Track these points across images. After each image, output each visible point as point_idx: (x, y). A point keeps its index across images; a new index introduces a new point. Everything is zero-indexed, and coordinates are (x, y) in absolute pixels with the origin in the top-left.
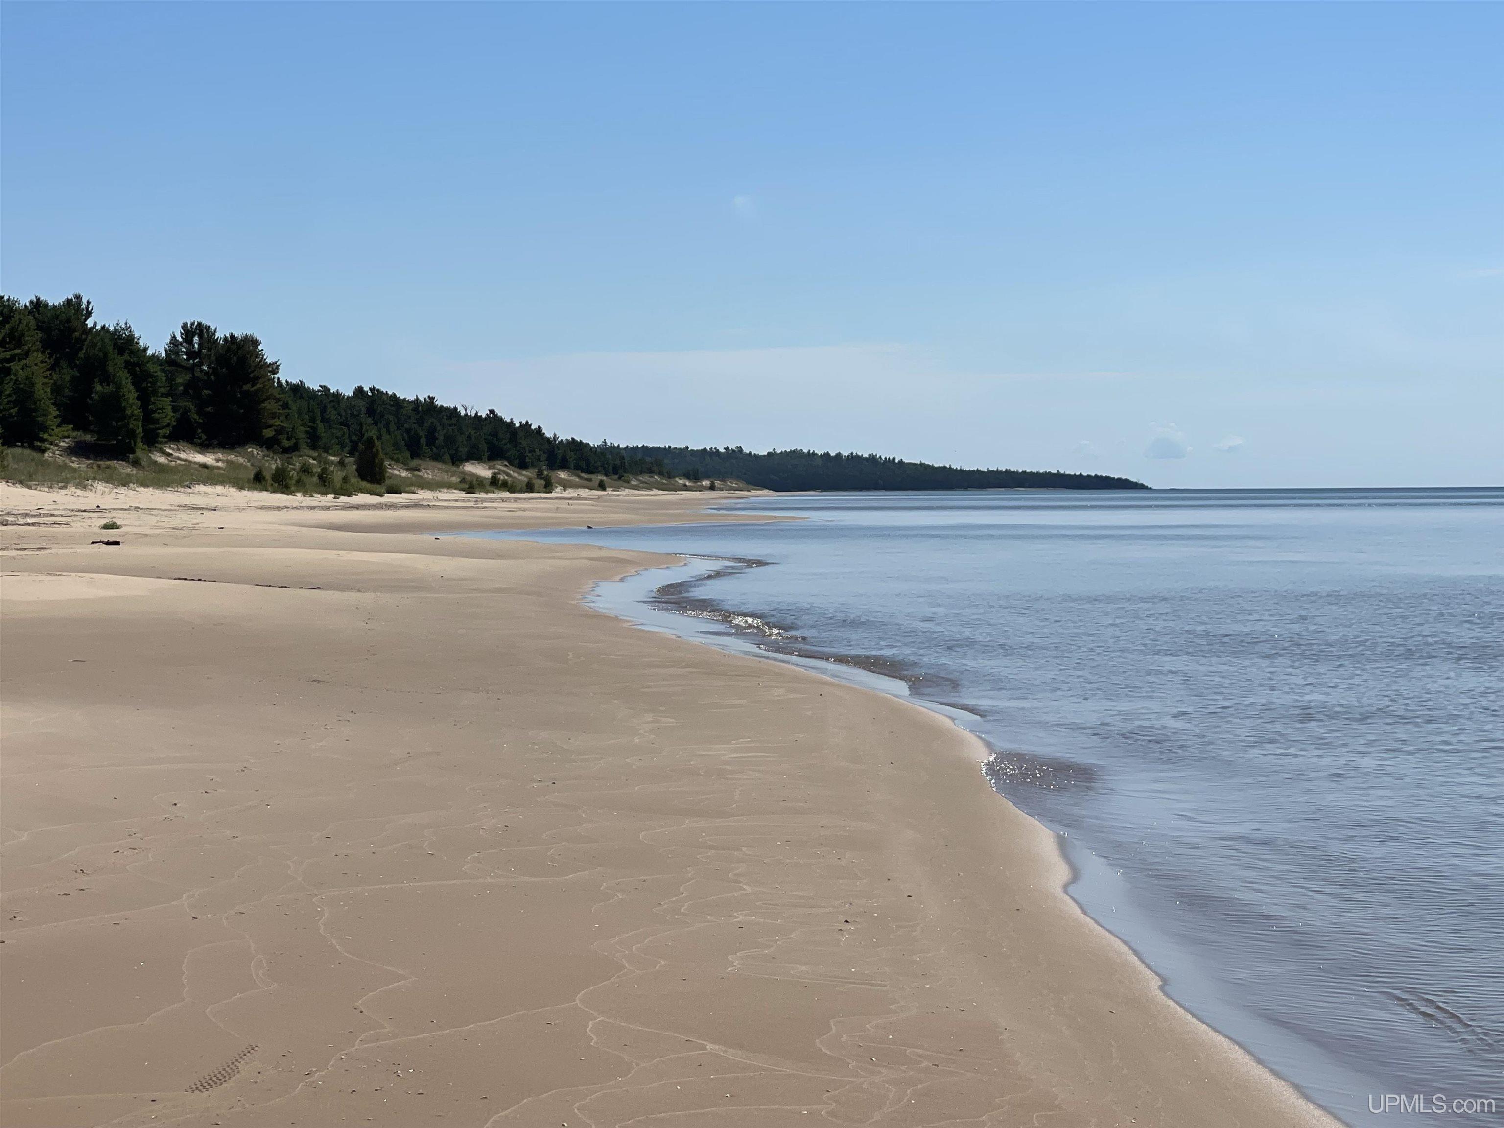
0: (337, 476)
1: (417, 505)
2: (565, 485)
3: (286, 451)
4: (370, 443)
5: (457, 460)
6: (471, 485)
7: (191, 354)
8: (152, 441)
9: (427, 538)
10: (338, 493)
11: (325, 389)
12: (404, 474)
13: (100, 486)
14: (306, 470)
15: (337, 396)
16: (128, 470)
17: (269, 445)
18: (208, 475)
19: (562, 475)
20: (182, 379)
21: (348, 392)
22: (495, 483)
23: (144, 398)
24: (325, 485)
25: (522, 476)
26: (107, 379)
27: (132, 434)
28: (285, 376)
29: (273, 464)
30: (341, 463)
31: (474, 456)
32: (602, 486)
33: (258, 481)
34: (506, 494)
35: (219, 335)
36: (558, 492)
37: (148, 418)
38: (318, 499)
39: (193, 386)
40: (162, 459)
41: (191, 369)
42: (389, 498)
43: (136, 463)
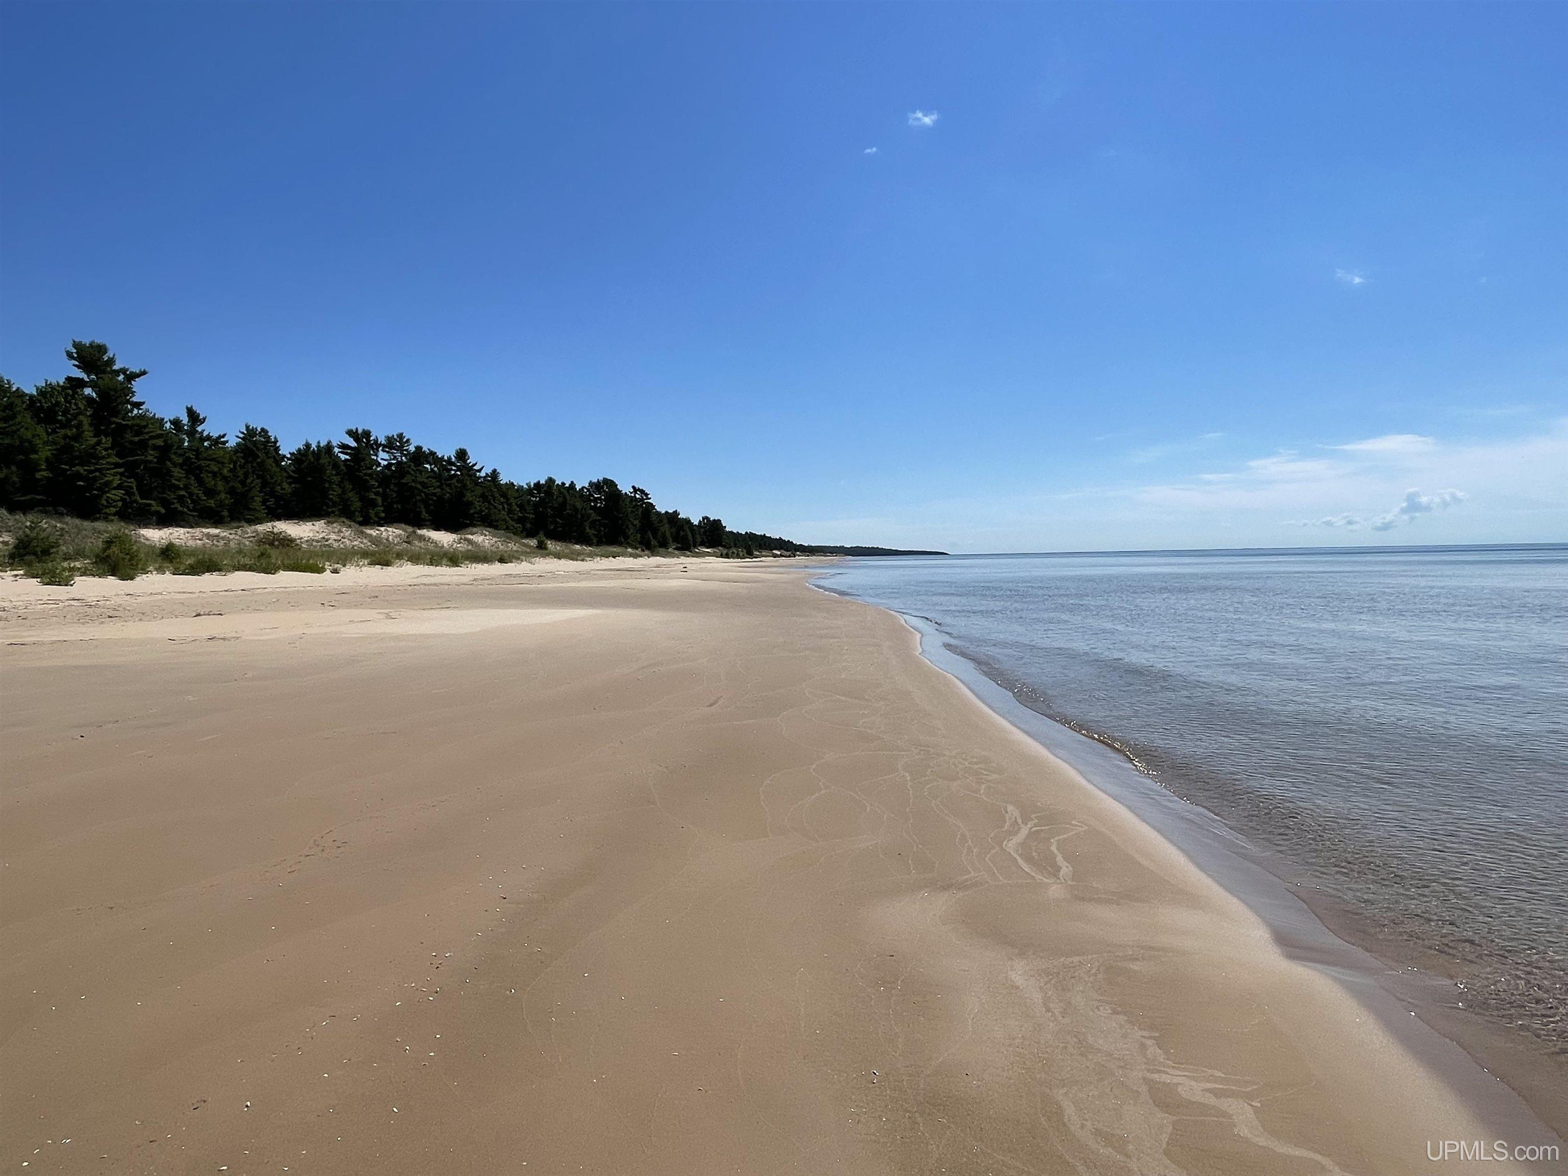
0: (741, 554)
1: (761, 561)
2: (799, 556)
3: (728, 548)
4: (750, 546)
5: (772, 550)
6: (775, 556)
7: (704, 524)
8: (695, 546)
9: (763, 569)
10: (741, 559)
11: (738, 532)
12: (758, 553)
13: (682, 557)
14: (733, 553)
15: (741, 534)
16: (689, 553)
17: (724, 546)
18: (709, 554)
19: (798, 553)
20: (702, 530)
21: (744, 533)
22: (781, 556)
23: (693, 536)
24: (738, 557)
25: (788, 553)
26: (684, 531)
27: (690, 544)
28: (727, 529)
29: (725, 552)
30: (742, 551)
31: (776, 549)
32: (808, 556)
33: (722, 556)
34: (784, 558)
35: (711, 519)
36: (797, 557)
37: (694, 541)
38: (736, 560)
39: (705, 533)
40: (697, 551)
41: (704, 528)
42: (754, 560)
43: (691, 552)
